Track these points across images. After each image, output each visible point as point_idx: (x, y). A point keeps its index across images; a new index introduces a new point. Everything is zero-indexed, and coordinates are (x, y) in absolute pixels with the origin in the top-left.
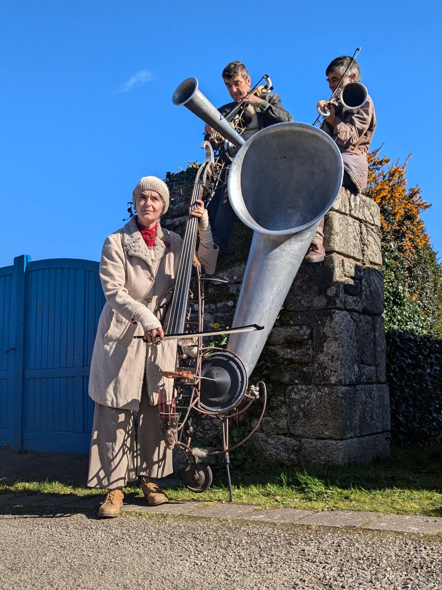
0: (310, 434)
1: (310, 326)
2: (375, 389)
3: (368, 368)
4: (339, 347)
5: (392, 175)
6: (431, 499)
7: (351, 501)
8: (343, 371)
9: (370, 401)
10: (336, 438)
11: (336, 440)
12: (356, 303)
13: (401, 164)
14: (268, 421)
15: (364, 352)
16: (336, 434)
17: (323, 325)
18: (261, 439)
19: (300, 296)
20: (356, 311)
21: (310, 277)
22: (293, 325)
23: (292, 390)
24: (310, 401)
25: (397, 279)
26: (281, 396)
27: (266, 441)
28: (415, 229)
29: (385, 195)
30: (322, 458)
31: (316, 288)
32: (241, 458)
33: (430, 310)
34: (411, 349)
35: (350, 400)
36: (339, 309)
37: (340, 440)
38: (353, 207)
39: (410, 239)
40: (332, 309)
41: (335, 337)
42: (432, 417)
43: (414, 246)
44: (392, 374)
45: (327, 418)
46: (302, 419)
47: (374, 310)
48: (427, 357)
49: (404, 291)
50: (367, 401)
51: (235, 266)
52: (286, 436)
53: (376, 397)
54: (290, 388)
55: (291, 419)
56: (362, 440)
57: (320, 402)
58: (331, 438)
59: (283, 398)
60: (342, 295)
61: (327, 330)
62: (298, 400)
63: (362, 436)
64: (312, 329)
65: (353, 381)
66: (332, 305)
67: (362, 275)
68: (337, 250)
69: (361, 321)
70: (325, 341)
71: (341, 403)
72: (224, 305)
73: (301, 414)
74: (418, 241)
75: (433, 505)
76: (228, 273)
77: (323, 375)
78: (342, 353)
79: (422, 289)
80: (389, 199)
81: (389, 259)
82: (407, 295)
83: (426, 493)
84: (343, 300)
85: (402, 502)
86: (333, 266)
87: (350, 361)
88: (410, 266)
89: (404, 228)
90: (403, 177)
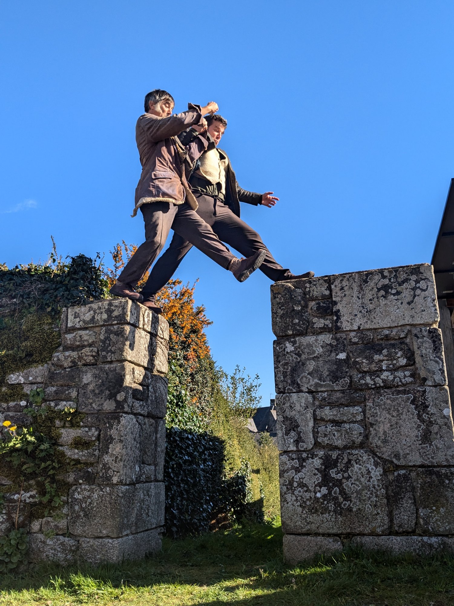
0: (88, 533)
1: (99, 428)
2: (152, 487)
3: (147, 468)
4: (123, 448)
5: (183, 295)
6: (191, 594)
7: (120, 601)
8: (125, 471)
9: (147, 498)
10: (113, 536)
11: (112, 538)
12: (142, 407)
13: (190, 286)
14: (48, 522)
15: (146, 453)
16: (113, 532)
17: (111, 427)
18: (40, 540)
19: (92, 399)
20: (141, 415)
21: (102, 382)
22: (82, 427)
23: (76, 489)
24: (92, 501)
25: (181, 384)
26: (64, 496)
27: (44, 542)
28: (199, 341)
29: (176, 311)
30: (98, 557)
31: (107, 392)
32: (16, 561)
33: (207, 412)
34: (188, 447)
35: (129, 499)
36: (126, 413)
37: (117, 538)
38: (146, 322)
39: (194, 349)
40: (120, 412)
41: (120, 439)
42: (203, 509)
43: (197, 356)
44: (170, 470)
45: (106, 517)
46: (82, 519)
47: (157, 413)
48: (201, 454)
49: (186, 395)
50: (144, 499)
51: (32, 367)
52: (65, 537)
53: (153, 494)
54: (74, 488)
55: (72, 518)
56: (136, 537)
57: (101, 501)
58: (108, 537)
59: (65, 498)
60: (130, 400)
61: (113, 432)
62: (81, 499)
63: (137, 533)
64: (100, 431)
65: (133, 480)
66: (121, 409)
67: (149, 382)
68: (129, 359)
69: (145, 424)
70: (111, 443)
71: (120, 502)
72: (16, 404)
73: (82, 514)
74: (201, 351)
75: (192, 599)
76: (23, 373)
77: (106, 475)
78: (125, 454)
79: (202, 393)
80: (179, 315)
81: (175, 366)
82: (188, 398)
83: (188, 587)
84: (130, 405)
85: (166, 598)
86: (124, 374)
87: (132, 462)
88: (192, 373)
89: (190, 340)
90: (192, 297)
